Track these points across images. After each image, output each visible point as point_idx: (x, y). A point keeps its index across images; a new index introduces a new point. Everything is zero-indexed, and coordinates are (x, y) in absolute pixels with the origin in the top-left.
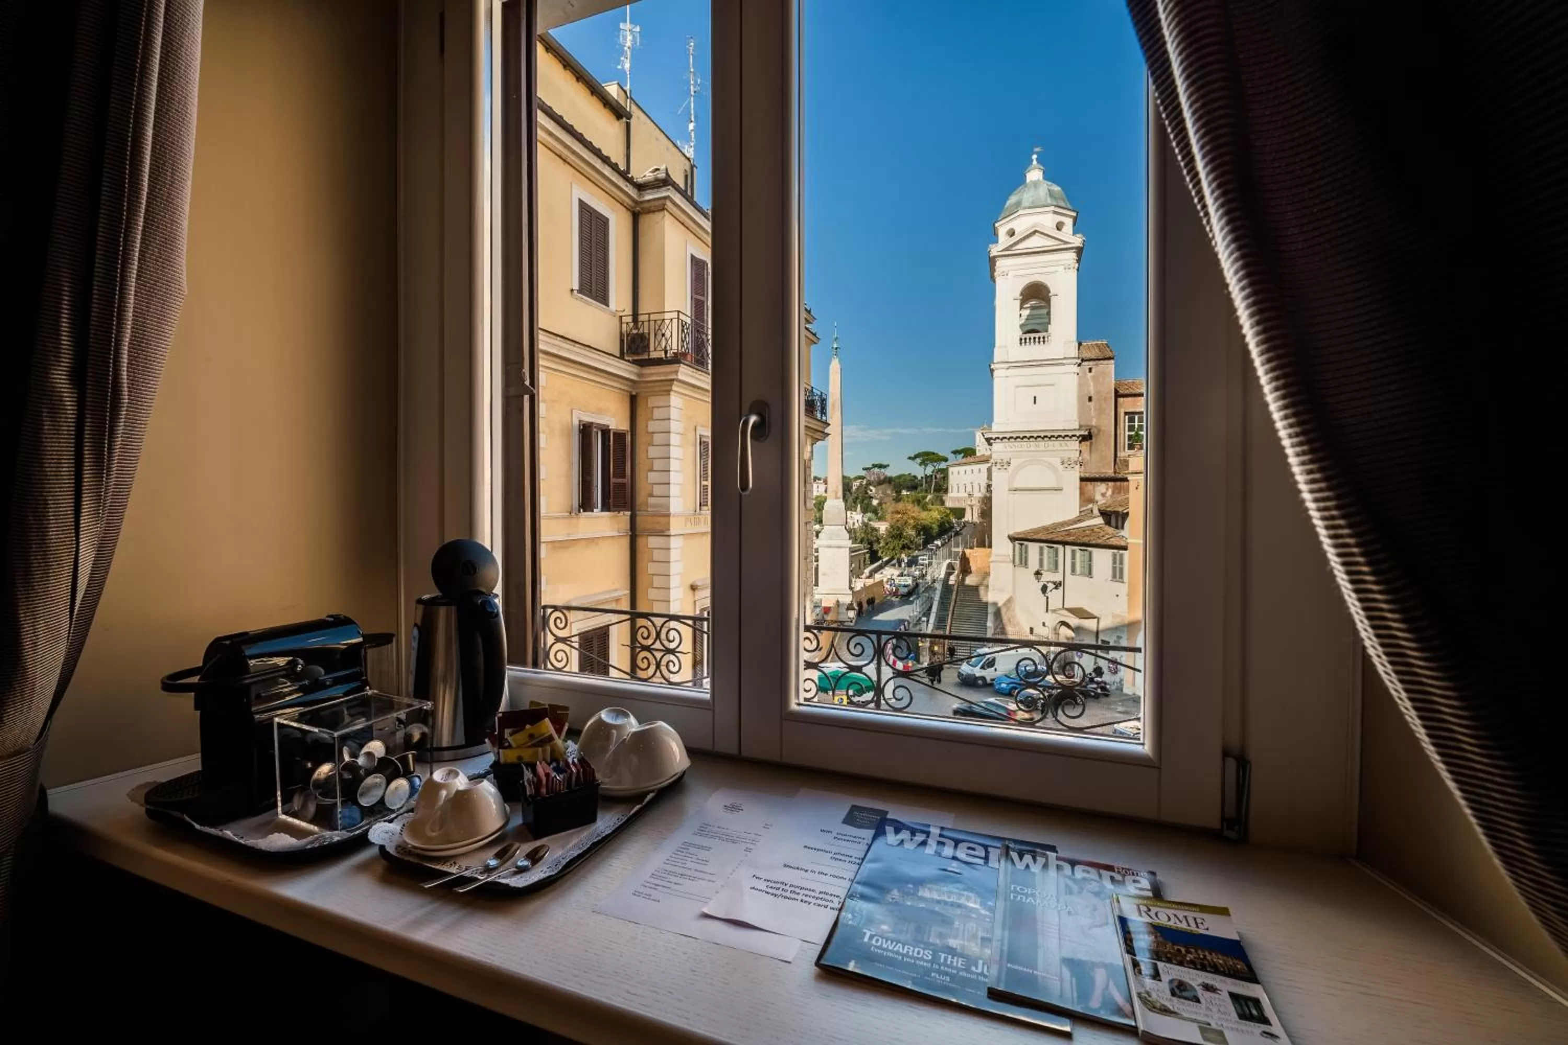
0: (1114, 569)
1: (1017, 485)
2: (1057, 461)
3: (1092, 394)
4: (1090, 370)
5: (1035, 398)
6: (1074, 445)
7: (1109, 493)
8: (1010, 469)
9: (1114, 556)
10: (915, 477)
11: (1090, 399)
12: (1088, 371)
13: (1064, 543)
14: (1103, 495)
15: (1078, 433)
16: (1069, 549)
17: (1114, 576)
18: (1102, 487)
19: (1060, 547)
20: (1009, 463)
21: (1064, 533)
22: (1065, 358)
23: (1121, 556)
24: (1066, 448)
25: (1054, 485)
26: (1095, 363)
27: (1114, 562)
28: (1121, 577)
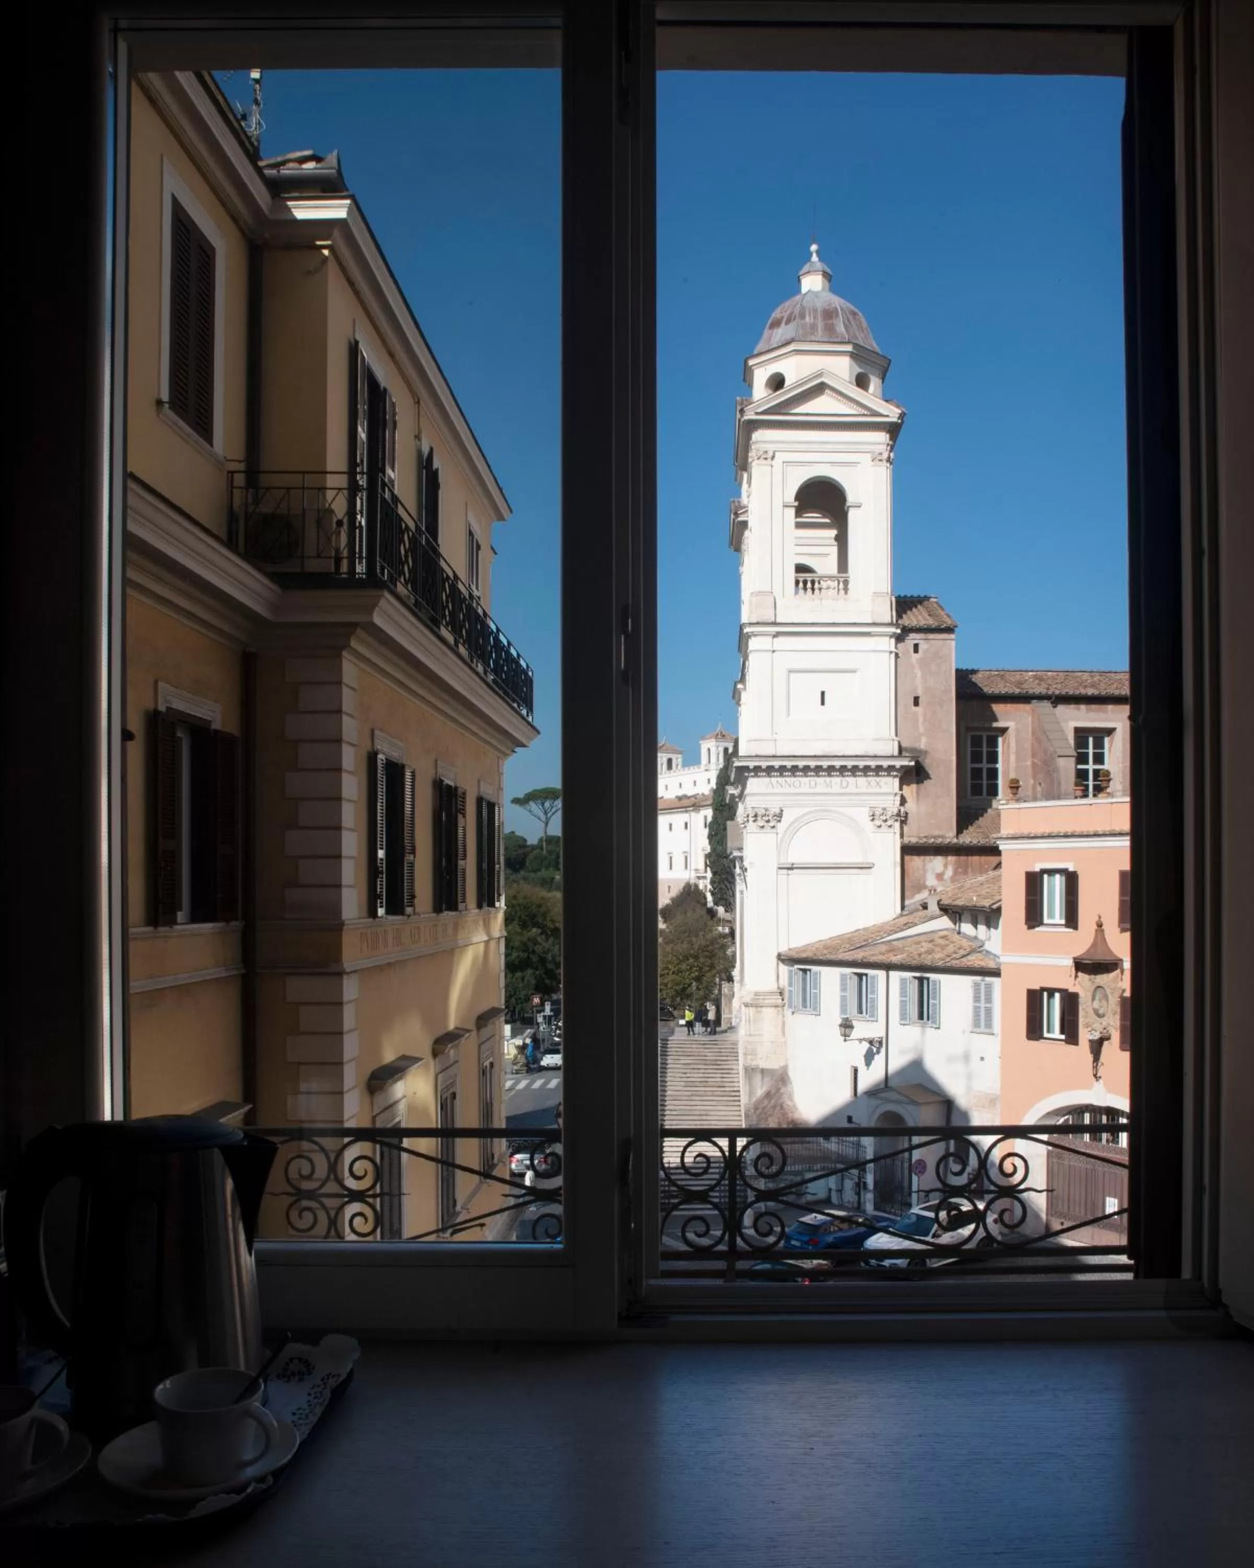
0: (976, 1010)
1: (793, 858)
2: (863, 815)
3: (920, 693)
4: (916, 648)
5: (823, 693)
6: (891, 784)
7: (949, 873)
8: (781, 827)
9: (977, 986)
10: (525, 840)
11: (916, 701)
12: (912, 650)
13: (888, 967)
14: (940, 877)
15: (898, 763)
16: (895, 975)
17: (976, 1023)
18: (937, 863)
19: (881, 974)
20: (779, 816)
21: (884, 948)
22: (874, 624)
23: (989, 987)
24: (878, 790)
25: (858, 859)
26: (922, 636)
27: (977, 999)
28: (989, 1024)
